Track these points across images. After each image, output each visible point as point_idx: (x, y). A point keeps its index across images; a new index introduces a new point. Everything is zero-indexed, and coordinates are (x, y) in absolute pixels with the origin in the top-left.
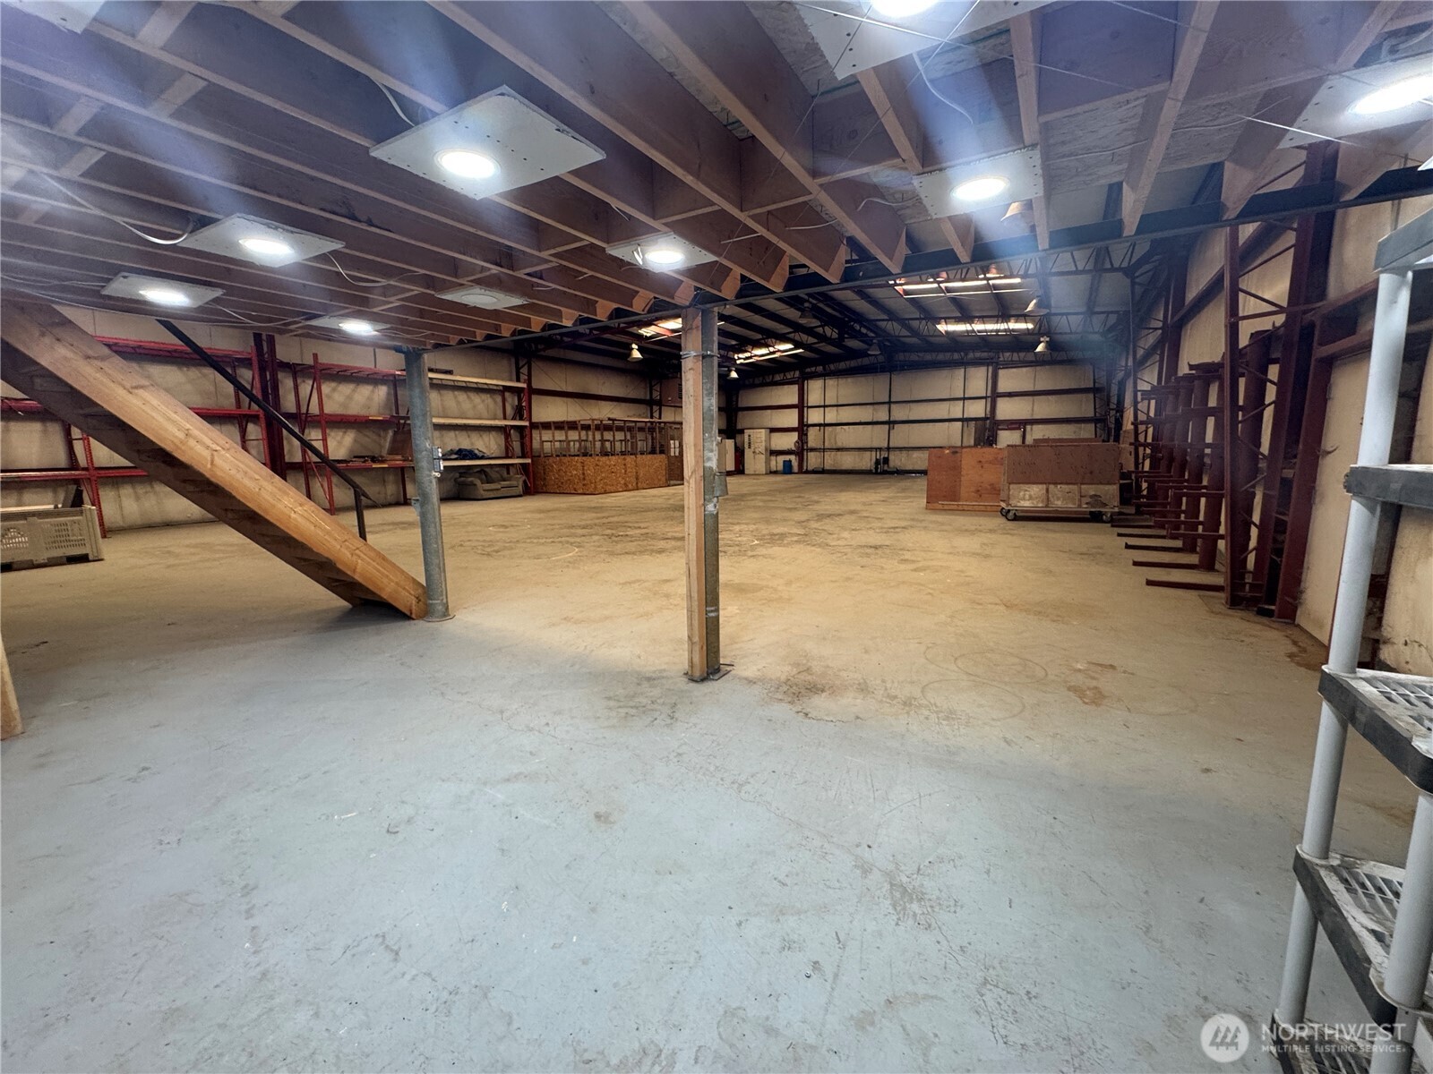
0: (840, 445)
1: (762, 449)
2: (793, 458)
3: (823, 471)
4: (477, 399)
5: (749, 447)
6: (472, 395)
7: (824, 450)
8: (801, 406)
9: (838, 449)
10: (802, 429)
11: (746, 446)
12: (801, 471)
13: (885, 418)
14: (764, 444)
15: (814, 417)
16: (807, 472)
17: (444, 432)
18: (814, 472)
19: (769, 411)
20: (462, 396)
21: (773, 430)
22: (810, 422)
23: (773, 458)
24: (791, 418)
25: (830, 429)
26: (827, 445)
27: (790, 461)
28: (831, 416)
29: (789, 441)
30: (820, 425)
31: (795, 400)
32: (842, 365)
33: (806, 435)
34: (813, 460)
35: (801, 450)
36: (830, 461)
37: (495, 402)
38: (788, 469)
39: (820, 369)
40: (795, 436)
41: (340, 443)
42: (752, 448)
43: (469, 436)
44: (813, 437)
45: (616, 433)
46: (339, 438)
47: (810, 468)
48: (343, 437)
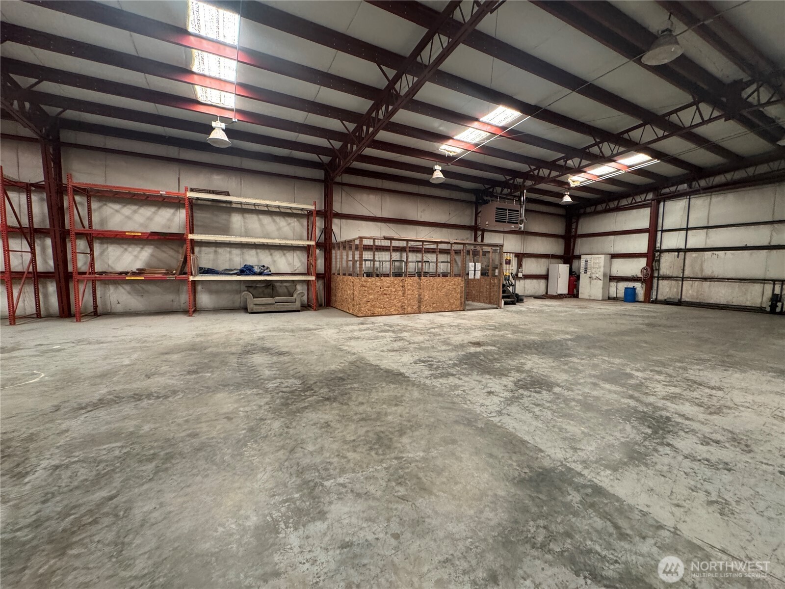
0: (708, 272)
1: (600, 274)
2: (638, 285)
3: (679, 303)
4: (282, 222)
5: (586, 272)
6: (278, 219)
7: (683, 279)
8: (653, 231)
9: (705, 279)
10: (653, 254)
11: (582, 271)
12: (648, 299)
14: (602, 269)
15: (670, 241)
16: (656, 302)
17: (245, 250)
18: (666, 302)
19: (612, 237)
20: (266, 220)
21: (614, 256)
22: (664, 247)
23: (613, 284)
24: (640, 244)
25: (694, 255)
26: (687, 274)
27: (634, 289)
28: (696, 240)
29: (636, 267)
30: (678, 251)
31: (645, 224)
32: (720, 179)
33: (659, 261)
34: (665, 289)
35: (649, 278)
36: (690, 292)
37: (302, 225)
38: (630, 296)
39: (684, 187)
40: (643, 262)
41: (136, 257)
42: (589, 273)
43: (271, 254)
44: (668, 263)
45: (424, 255)
46: (135, 253)
47: (660, 297)
48: (140, 252)
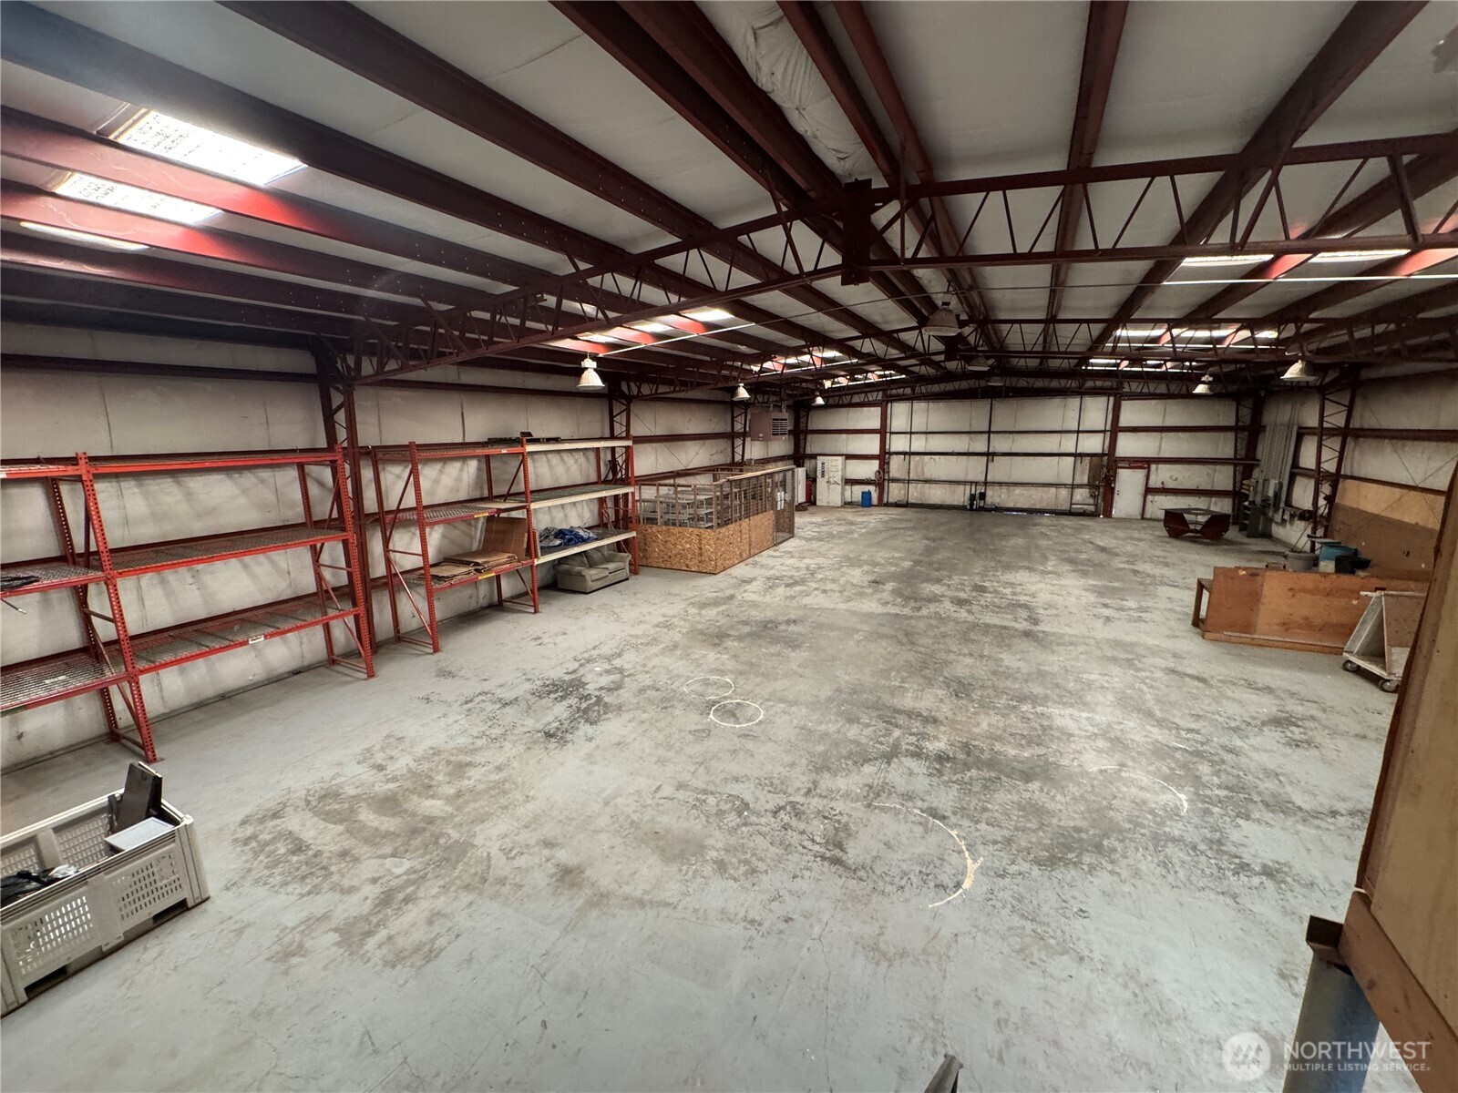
0: (928, 476)
1: (838, 478)
2: (872, 488)
3: (906, 505)
5: (823, 476)
7: (909, 481)
8: (883, 432)
9: (926, 481)
10: (884, 456)
11: (819, 474)
12: (881, 504)
13: (984, 449)
14: (840, 473)
15: (898, 444)
16: (888, 505)
18: (897, 505)
19: (844, 436)
21: (849, 457)
22: (892, 450)
23: (848, 487)
24: (871, 445)
25: (917, 458)
26: (912, 476)
27: (869, 493)
28: (919, 444)
29: (869, 469)
30: (904, 453)
31: (876, 425)
32: (936, 388)
33: (888, 463)
34: (895, 492)
35: (881, 481)
36: (916, 493)
38: (866, 501)
39: (908, 391)
40: (875, 464)
42: (826, 477)
44: (896, 467)
47: (891, 500)
